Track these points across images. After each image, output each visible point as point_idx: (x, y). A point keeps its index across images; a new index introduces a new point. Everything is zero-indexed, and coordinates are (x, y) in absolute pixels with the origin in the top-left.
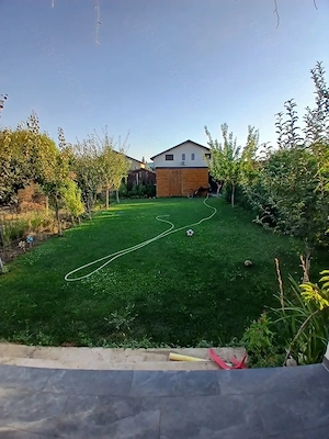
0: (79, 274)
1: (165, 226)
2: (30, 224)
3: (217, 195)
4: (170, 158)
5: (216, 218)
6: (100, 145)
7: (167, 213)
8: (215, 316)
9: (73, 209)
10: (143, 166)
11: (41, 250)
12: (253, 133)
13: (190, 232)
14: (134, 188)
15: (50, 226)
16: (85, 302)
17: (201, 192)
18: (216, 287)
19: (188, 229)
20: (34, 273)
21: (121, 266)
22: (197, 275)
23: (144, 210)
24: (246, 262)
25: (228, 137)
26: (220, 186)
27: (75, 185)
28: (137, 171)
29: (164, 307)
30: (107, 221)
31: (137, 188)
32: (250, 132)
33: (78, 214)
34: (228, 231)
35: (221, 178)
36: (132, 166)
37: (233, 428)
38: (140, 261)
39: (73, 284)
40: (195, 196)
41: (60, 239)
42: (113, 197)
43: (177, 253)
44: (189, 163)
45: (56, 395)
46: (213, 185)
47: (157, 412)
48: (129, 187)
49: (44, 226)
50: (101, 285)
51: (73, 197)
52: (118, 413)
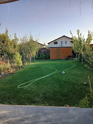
0: (22, 86)
1: (53, 71)
2: (2, 69)
3: (76, 59)
4: (56, 43)
5: (74, 68)
6: (28, 39)
7: (55, 66)
8: (71, 99)
9: (18, 63)
10: (44, 47)
11: (7, 78)
12: (90, 33)
13: (63, 72)
14: (41, 56)
15: (9, 70)
16: (26, 94)
17: (69, 58)
18: (72, 91)
19: (62, 71)
20: (6, 85)
21: (37, 83)
22: (65, 87)
23: (45, 65)
24: (85, 83)
25: (79, 35)
26: (77, 55)
27: (19, 54)
28: (42, 49)
29: (53, 96)
30: (31, 68)
31: (42, 56)
32: (89, 33)
33: (20, 65)
34: (79, 72)
35: (77, 52)
36: (40, 47)
37: (72, 120)
38: (44, 82)
39: (21, 89)
40: (66, 59)
41: (14, 75)
42: (33, 59)
43: (58, 80)
44: (64, 45)
45: (22, 112)
46: (74, 55)
47: (51, 115)
48: (39, 55)
49: (7, 70)
50: (30, 89)
51: (18, 59)
52: (40, 115)
